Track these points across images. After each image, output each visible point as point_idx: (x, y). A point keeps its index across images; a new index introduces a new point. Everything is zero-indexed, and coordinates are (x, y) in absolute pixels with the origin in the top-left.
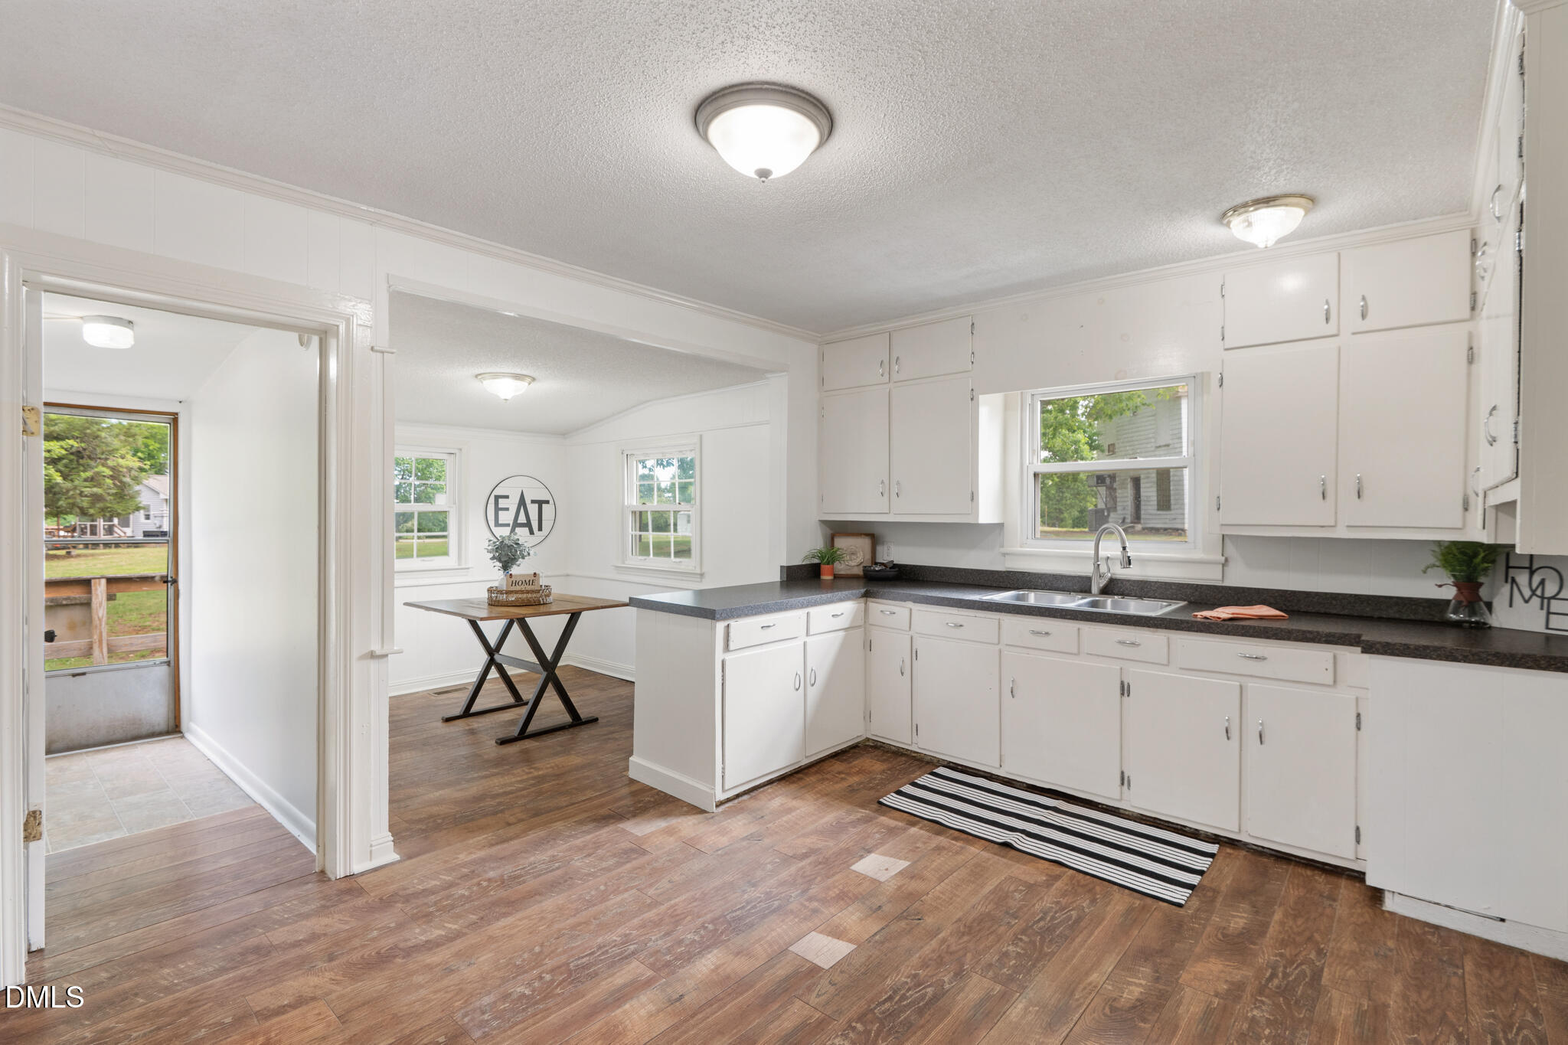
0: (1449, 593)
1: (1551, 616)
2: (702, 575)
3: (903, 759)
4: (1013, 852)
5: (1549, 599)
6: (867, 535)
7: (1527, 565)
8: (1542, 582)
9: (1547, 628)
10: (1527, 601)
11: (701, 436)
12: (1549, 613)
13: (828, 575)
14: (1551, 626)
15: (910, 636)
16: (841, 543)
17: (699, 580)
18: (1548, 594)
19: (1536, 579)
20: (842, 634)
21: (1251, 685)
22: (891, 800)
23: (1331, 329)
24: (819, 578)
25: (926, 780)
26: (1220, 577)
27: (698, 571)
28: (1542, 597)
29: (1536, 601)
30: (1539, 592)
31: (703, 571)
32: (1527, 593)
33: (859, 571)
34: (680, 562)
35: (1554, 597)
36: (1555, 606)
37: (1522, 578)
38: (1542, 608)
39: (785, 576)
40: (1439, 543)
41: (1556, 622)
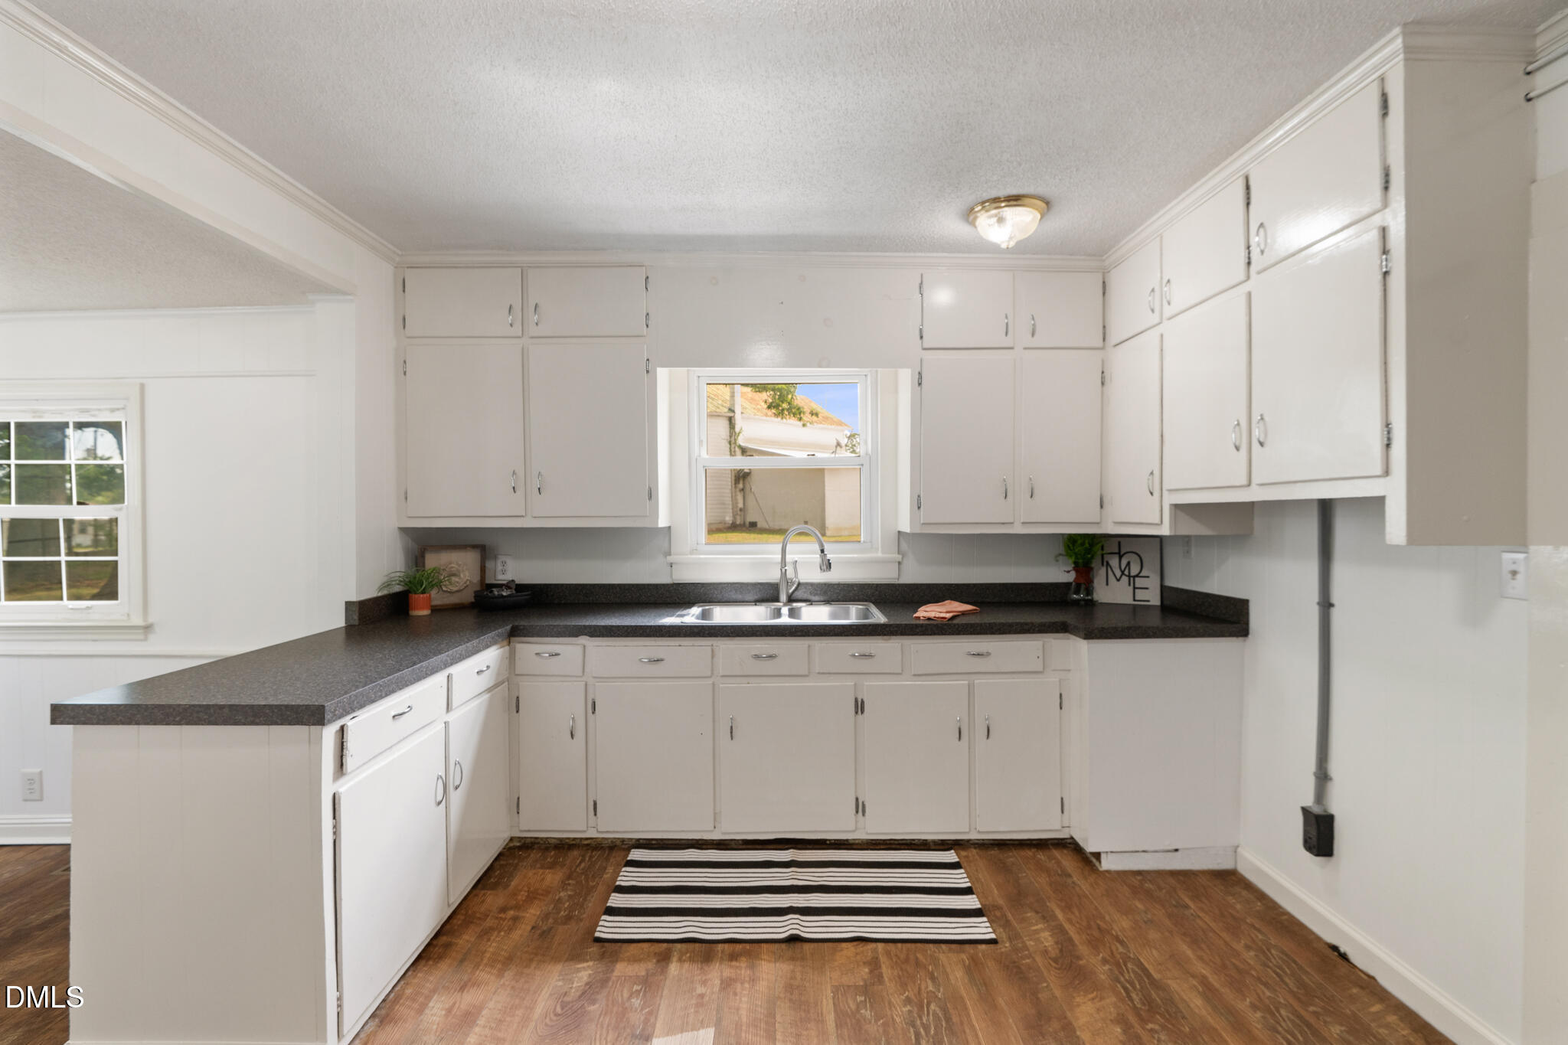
0: (1070, 577)
1: (1137, 591)
2: (148, 628)
3: (576, 853)
4: (807, 946)
5: (1134, 577)
6: (474, 547)
7: (1117, 551)
8: (1128, 564)
9: (1134, 600)
10: (1118, 580)
11: (142, 387)
12: (1135, 588)
13: (423, 608)
14: (1137, 598)
15: (584, 683)
16: (432, 561)
17: (141, 637)
18: (1132, 574)
19: (1124, 562)
20: (486, 696)
21: (978, 681)
22: (609, 928)
23: (1007, 342)
24: (408, 614)
25: (628, 877)
26: (897, 576)
27: (137, 620)
28: (1129, 576)
29: (1125, 579)
30: (1126, 572)
31: (150, 620)
32: (1118, 573)
33: (468, 597)
34: (88, 608)
35: (1137, 576)
36: (1139, 582)
37: (1114, 562)
38: (1129, 584)
39: (356, 617)
40: (1063, 535)
41: (1140, 595)
